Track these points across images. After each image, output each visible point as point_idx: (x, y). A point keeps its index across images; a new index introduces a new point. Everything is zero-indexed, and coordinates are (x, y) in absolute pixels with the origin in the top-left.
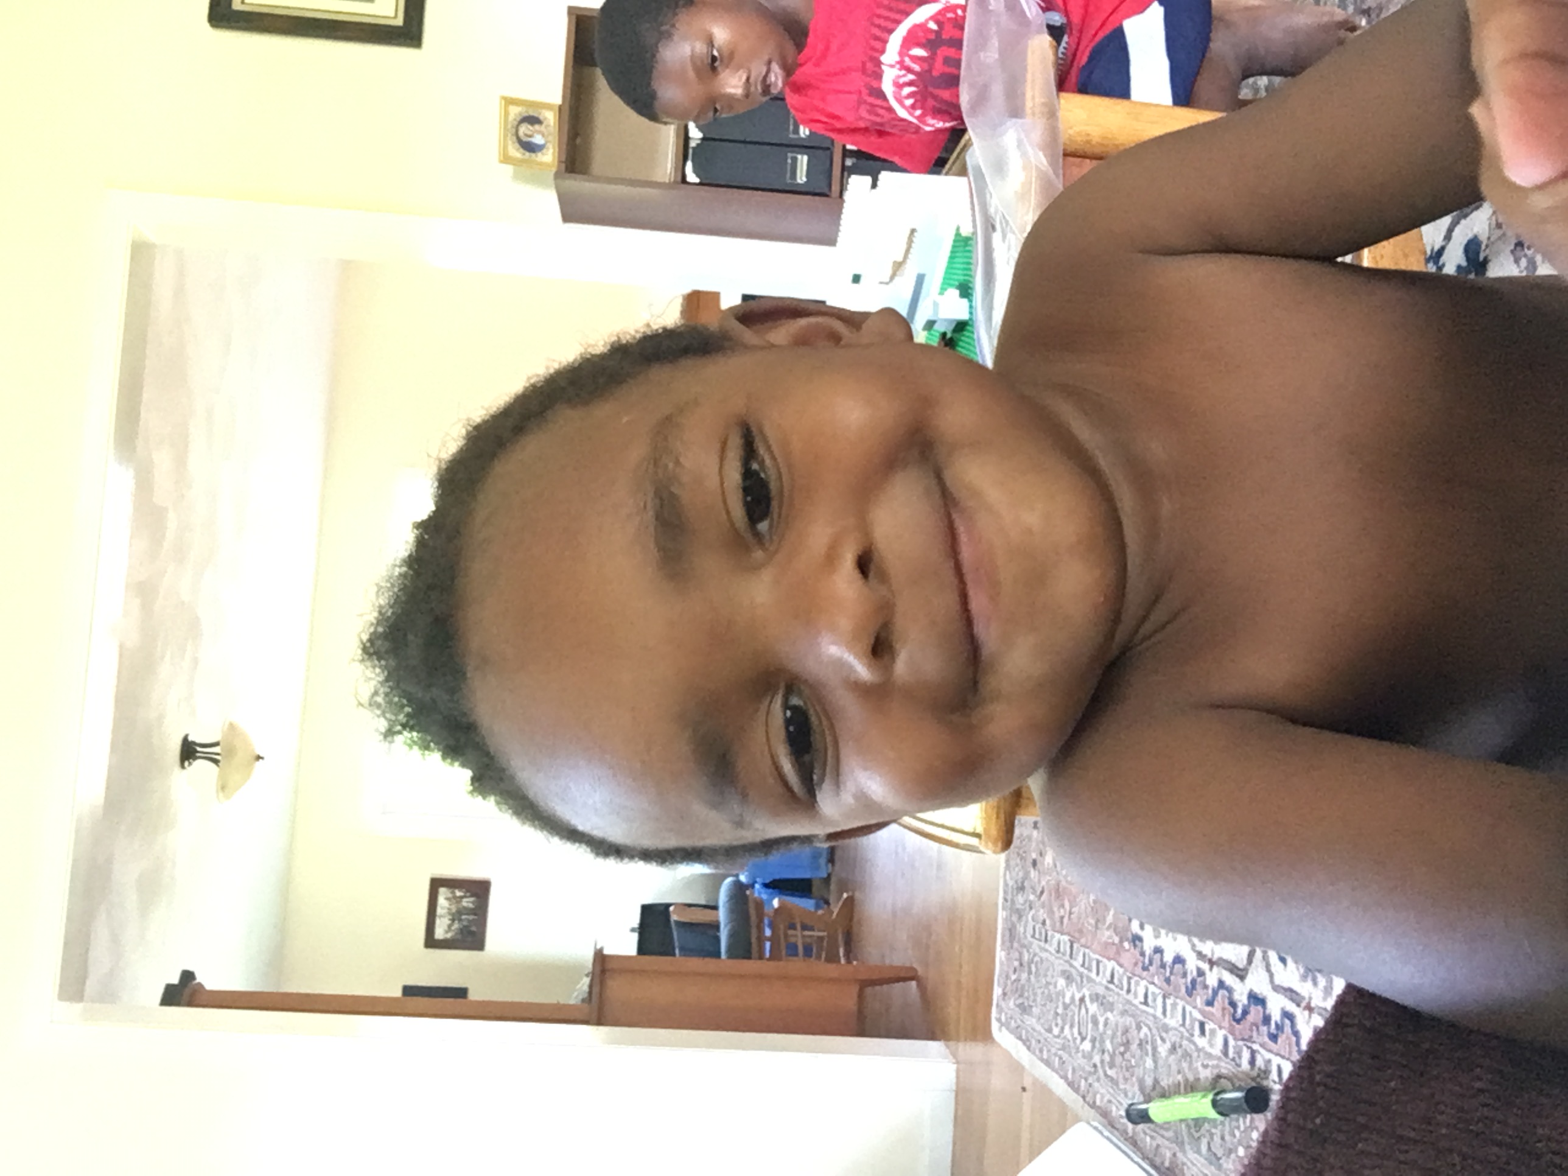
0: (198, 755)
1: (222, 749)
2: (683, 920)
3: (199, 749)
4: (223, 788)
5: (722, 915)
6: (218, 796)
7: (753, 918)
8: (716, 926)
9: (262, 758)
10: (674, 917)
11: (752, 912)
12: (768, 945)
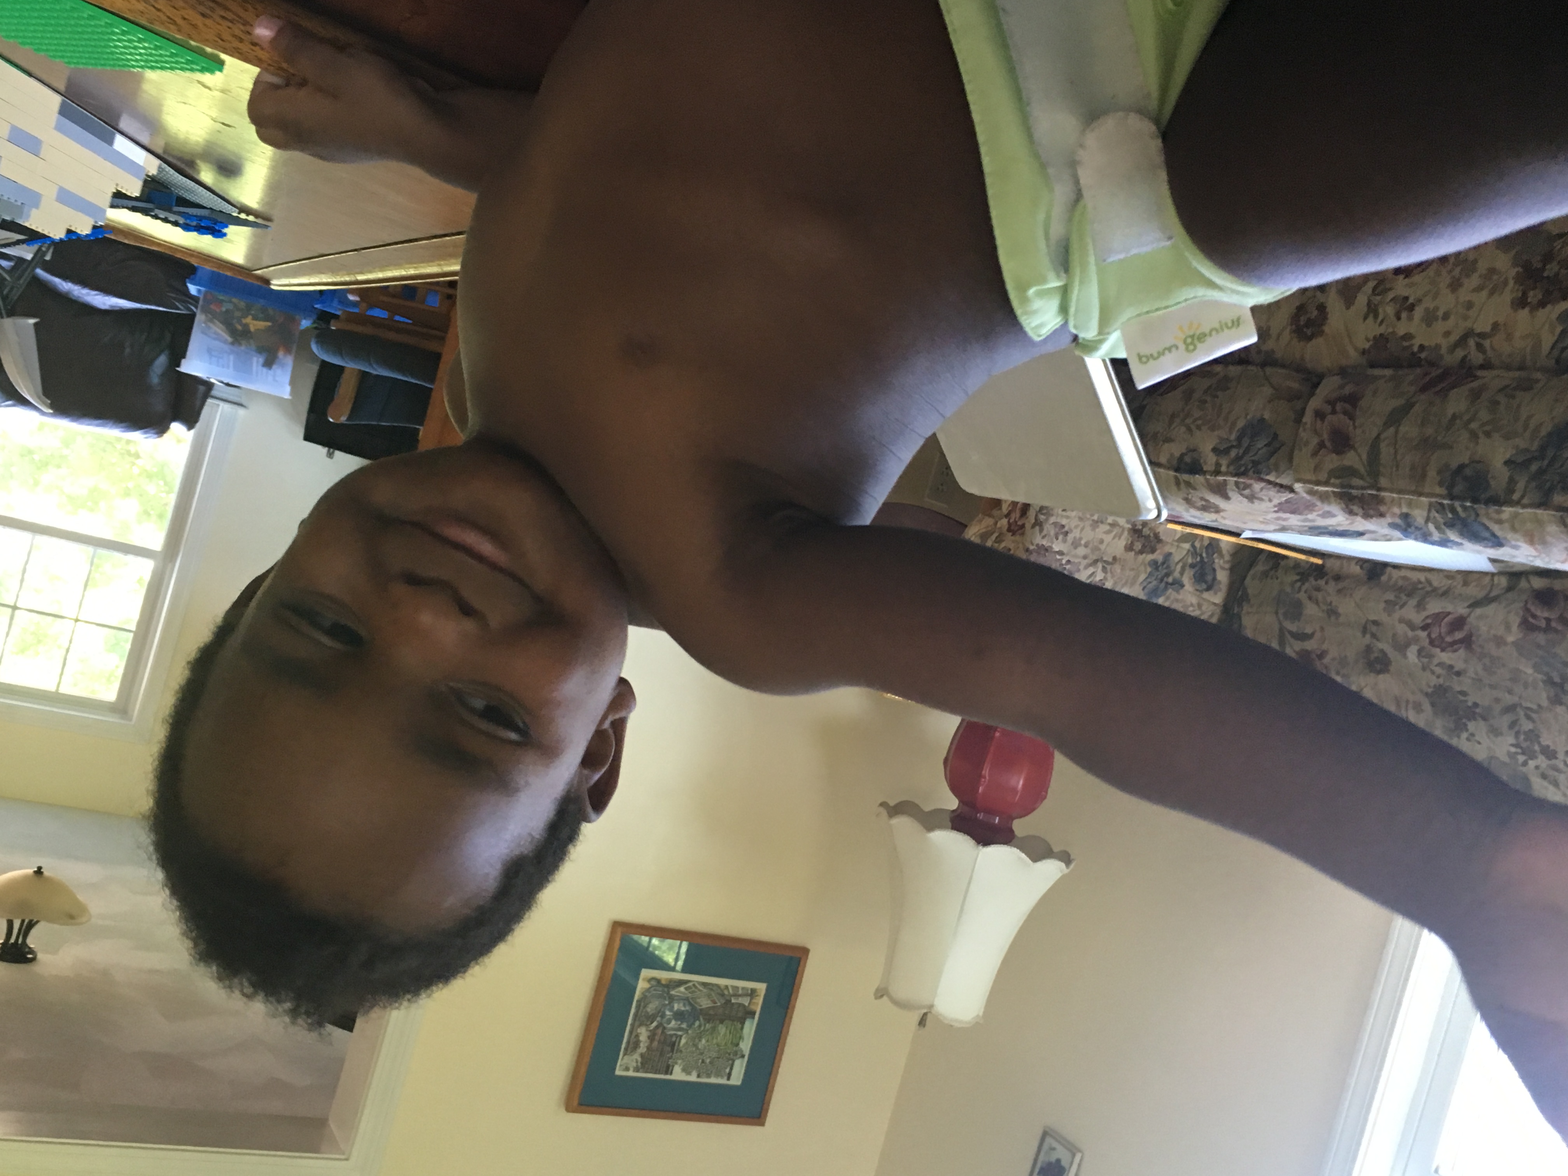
0: (20, 941)
1: (18, 918)
2: (348, 412)
3: (12, 941)
4: (72, 917)
5: (352, 366)
6: (82, 924)
7: (368, 330)
8: (364, 375)
9: (40, 868)
10: (343, 419)
11: (359, 329)
12: (397, 318)
